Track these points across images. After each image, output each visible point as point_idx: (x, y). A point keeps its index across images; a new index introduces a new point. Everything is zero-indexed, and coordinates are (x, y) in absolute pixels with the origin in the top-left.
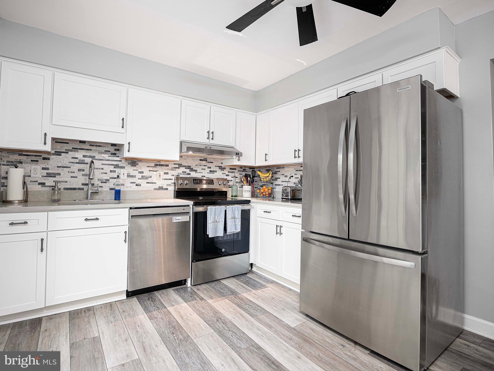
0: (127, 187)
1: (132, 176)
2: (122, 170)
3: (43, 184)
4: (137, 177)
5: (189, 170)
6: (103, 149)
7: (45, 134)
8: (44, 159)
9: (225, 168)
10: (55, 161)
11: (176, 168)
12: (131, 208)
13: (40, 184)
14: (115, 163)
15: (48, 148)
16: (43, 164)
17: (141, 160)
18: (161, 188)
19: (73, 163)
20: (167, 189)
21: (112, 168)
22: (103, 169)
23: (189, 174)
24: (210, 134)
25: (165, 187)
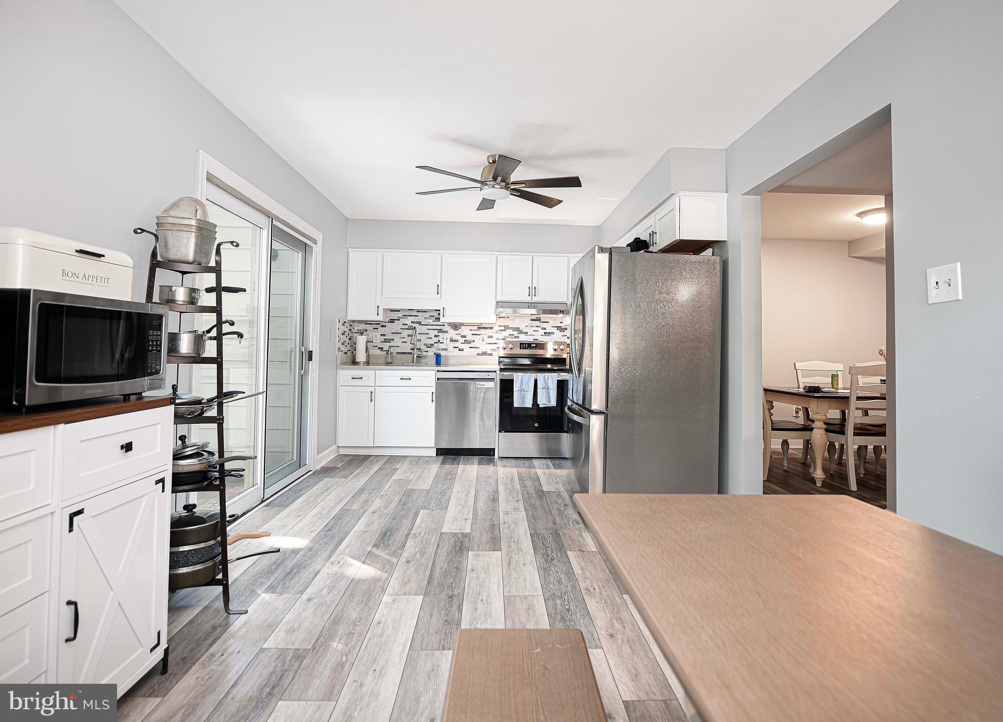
0: (450, 352)
1: (455, 341)
2: (445, 335)
3: (381, 349)
4: (460, 342)
5: (517, 332)
6: (427, 315)
7: (378, 307)
8: (382, 326)
9: (566, 329)
10: (390, 328)
11: (502, 330)
12: (438, 371)
13: (379, 348)
14: (439, 328)
15: (380, 318)
16: (381, 330)
17: (462, 324)
18: (484, 354)
19: (403, 329)
20: (491, 355)
21: (436, 333)
22: (428, 334)
23: (517, 337)
24: (533, 291)
25: (489, 352)
